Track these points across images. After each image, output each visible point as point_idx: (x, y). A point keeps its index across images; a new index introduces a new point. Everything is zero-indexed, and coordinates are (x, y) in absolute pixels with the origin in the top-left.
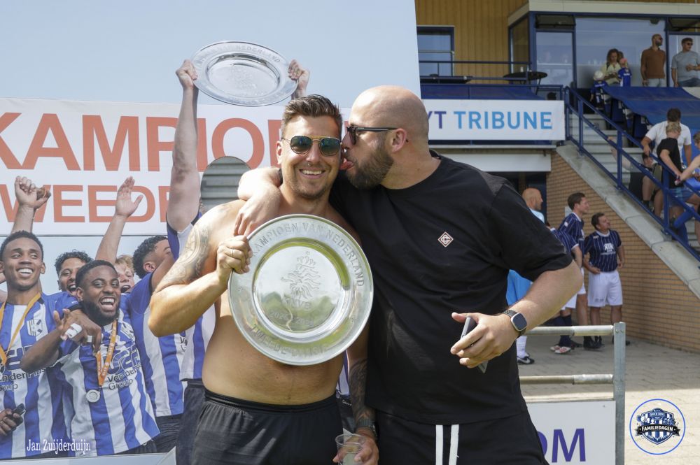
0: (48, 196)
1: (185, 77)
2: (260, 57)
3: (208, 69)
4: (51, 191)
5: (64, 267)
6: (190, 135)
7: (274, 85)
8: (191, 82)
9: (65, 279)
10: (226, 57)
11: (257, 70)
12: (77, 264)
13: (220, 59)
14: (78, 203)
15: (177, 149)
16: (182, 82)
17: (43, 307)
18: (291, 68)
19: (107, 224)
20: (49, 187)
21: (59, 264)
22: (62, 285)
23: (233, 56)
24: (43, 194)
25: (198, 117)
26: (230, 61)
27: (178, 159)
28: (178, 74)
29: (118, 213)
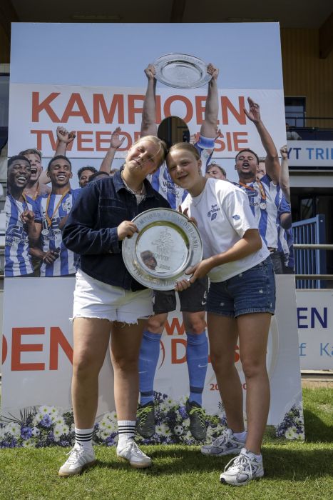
0: (74, 137)
1: (149, 73)
2: (191, 62)
3: (162, 69)
4: (76, 134)
5: (82, 175)
6: (152, 104)
7: (199, 77)
8: (153, 76)
9: (83, 181)
10: (172, 62)
11: (189, 69)
12: (89, 173)
13: (169, 63)
14: (90, 141)
15: (145, 112)
16: (148, 76)
17: (71, 196)
18: (208, 68)
19: (106, 152)
20: (75, 132)
21: (80, 173)
22: (81, 185)
23: (176, 61)
24: (71, 136)
25: (157, 94)
26: (175, 64)
27: (145, 118)
28: (145, 71)
29: (112, 146)
